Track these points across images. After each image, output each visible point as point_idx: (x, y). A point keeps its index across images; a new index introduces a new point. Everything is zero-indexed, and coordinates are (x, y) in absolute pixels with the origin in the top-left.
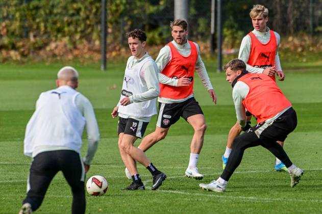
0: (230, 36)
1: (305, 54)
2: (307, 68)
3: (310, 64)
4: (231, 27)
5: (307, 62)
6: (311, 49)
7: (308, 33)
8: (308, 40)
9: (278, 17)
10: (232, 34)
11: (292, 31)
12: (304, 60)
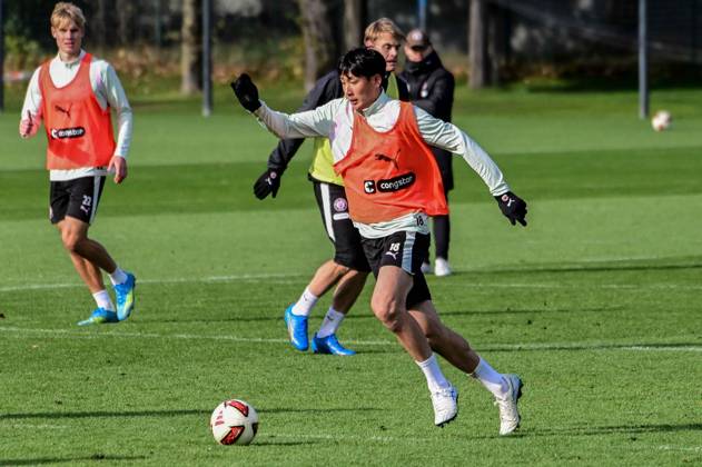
0: (16, 50)
1: (146, 79)
2: (152, 103)
3: (157, 97)
4: (19, 33)
5: (151, 93)
6: (158, 70)
7: (152, 43)
8: (151, 55)
9: (100, 15)
10: (20, 46)
11: (124, 39)
12: (146, 90)
